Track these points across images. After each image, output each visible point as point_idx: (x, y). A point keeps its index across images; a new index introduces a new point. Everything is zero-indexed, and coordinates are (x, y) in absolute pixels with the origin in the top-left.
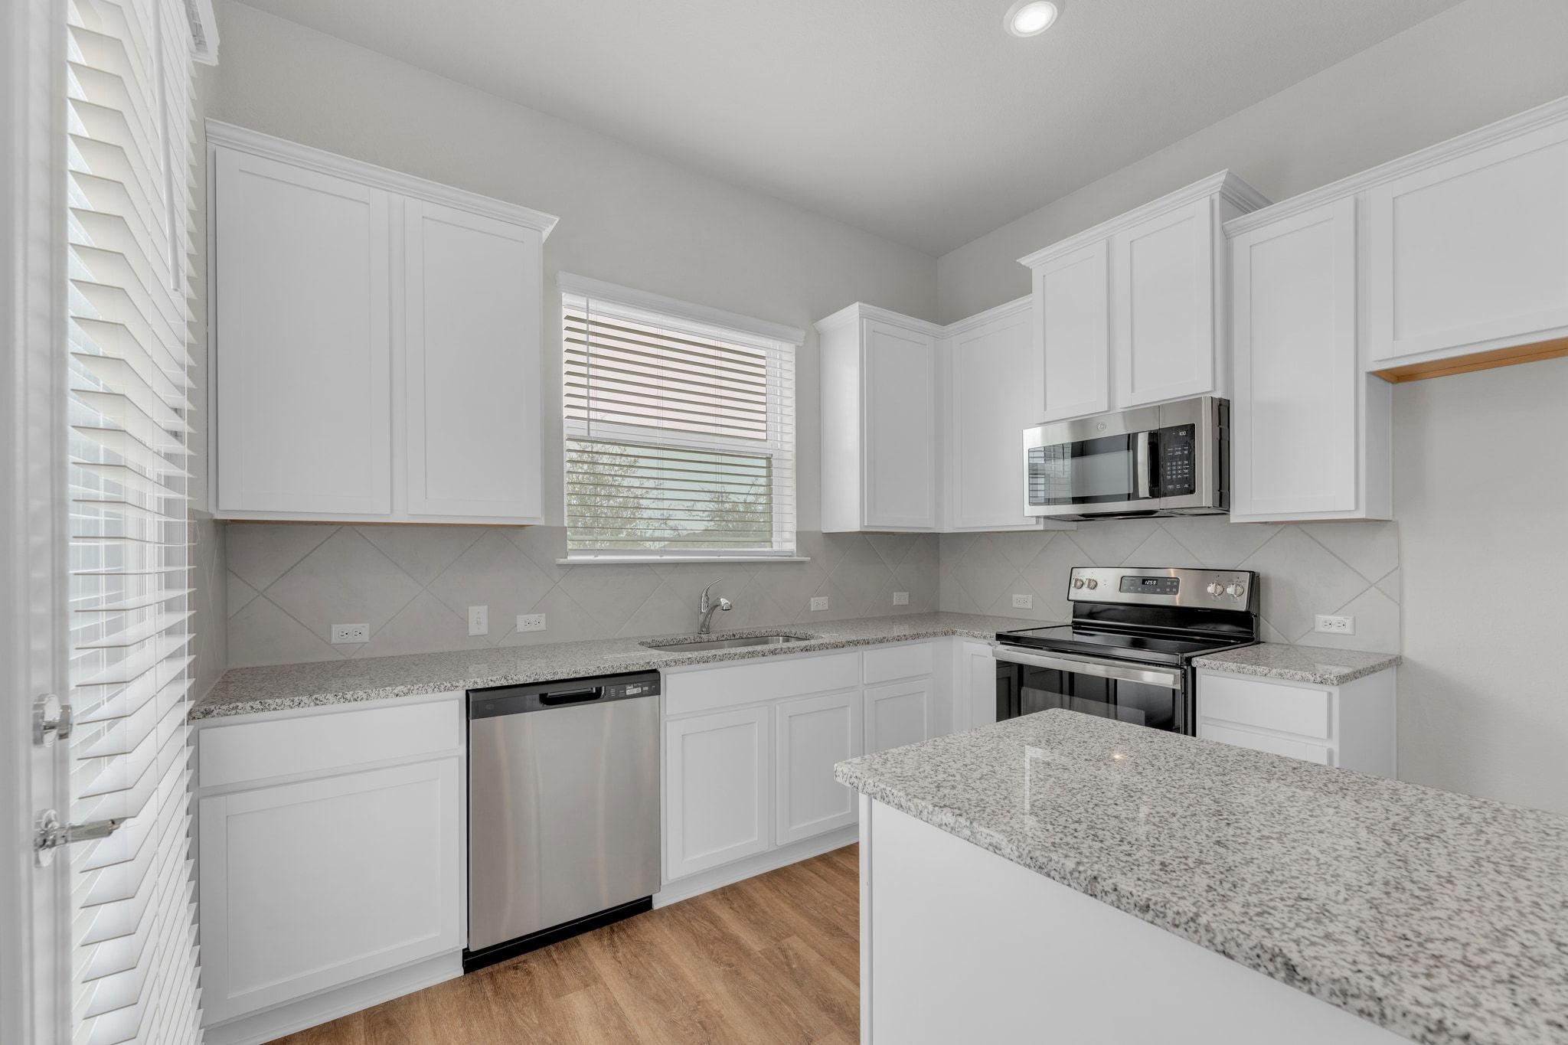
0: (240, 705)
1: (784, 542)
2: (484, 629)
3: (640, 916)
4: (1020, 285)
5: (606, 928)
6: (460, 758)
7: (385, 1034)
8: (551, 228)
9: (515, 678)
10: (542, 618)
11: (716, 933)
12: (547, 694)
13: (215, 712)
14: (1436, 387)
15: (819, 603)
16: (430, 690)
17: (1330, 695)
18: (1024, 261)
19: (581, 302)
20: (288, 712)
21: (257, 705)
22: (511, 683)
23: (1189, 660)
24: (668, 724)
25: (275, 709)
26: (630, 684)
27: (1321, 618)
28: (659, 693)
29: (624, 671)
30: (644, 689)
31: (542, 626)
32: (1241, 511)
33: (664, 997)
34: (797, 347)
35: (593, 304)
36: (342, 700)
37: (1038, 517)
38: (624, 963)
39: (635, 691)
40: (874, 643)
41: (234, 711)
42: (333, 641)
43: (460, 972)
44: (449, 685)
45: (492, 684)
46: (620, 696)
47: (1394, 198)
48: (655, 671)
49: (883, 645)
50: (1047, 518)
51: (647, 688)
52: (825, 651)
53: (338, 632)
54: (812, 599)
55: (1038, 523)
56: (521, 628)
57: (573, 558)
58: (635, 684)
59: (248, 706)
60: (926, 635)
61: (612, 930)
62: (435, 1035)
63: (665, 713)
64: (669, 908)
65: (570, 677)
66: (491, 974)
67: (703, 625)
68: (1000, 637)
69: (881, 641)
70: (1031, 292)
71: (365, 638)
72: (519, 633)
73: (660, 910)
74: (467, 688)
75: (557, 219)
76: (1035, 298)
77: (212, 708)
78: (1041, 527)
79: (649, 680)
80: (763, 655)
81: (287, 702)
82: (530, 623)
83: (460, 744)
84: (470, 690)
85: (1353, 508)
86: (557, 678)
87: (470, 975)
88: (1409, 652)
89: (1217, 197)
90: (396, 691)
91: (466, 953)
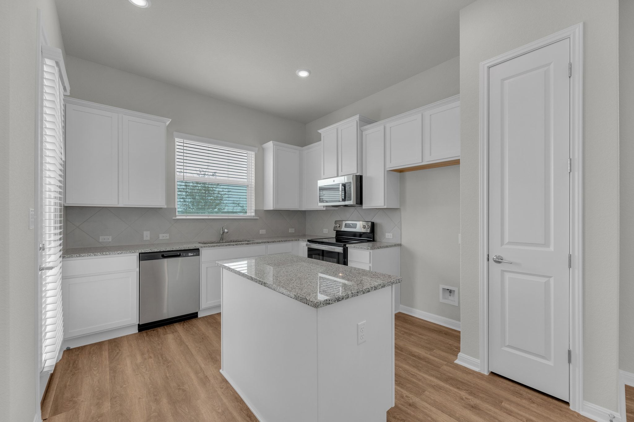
0: (73, 255)
1: (251, 213)
2: (148, 238)
3: (194, 319)
4: (318, 138)
5: (183, 322)
6: (137, 272)
7: (114, 344)
8: (169, 122)
9: (154, 250)
10: (168, 235)
11: (215, 321)
12: (164, 255)
13: (66, 257)
14: (407, 174)
15: (263, 232)
16: (128, 253)
17: (370, 253)
18: (320, 131)
19: (182, 140)
20: (87, 258)
21: (78, 255)
22: (152, 251)
23: (345, 245)
24: (202, 264)
25: (83, 256)
26: (190, 252)
27: (387, 234)
28: (199, 255)
29: (188, 249)
30: (194, 254)
31: (168, 238)
32: (365, 205)
33: (194, 334)
34: (255, 153)
35: (185, 141)
36: (102, 255)
37: (324, 206)
38: (185, 328)
39: (191, 255)
40: (271, 242)
41: (71, 257)
42: (100, 241)
43: (137, 332)
44: (134, 251)
45: (146, 252)
46: (187, 256)
47: (390, 127)
48: (198, 249)
49: (273, 243)
50: (326, 206)
51: (195, 254)
52: (254, 245)
53: (101, 239)
54: (260, 231)
55: (324, 208)
56: (161, 238)
57: (178, 217)
58: (191, 252)
59: (75, 255)
60: (289, 241)
61: (184, 322)
62: (128, 343)
63: (201, 261)
64: (203, 317)
65: (171, 250)
66: (146, 332)
67: (221, 238)
68: (308, 241)
69: (273, 242)
70: (321, 141)
71: (110, 240)
72: (160, 240)
73: (200, 318)
74: (139, 252)
75: (171, 120)
76: (321, 142)
77: (65, 256)
78: (325, 209)
79: (196, 251)
80: (233, 245)
81: (86, 255)
82: (163, 236)
83: (137, 267)
84: (141, 253)
85: (383, 205)
86: (166, 250)
87: (140, 333)
88: (403, 243)
89: (358, 121)
90: (118, 253)
91: (139, 325)
